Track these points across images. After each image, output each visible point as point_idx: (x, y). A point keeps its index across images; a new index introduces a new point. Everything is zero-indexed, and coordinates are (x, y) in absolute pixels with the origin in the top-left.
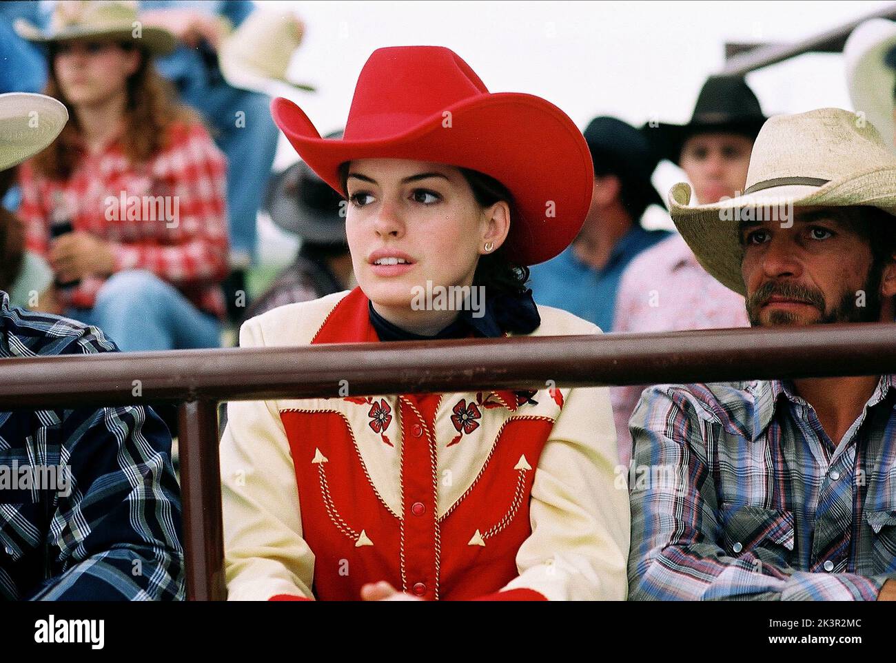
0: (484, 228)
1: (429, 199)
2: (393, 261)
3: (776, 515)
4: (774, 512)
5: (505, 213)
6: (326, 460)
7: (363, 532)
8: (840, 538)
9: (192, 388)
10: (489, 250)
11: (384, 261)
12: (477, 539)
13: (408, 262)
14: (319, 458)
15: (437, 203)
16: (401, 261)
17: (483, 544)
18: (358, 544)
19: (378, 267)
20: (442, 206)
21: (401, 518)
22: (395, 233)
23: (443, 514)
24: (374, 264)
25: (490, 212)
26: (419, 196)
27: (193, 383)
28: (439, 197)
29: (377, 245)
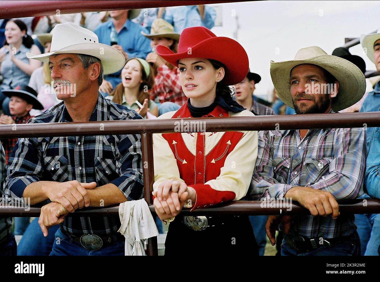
0: (217, 75)
1: (200, 68)
2: (191, 86)
3: (286, 159)
4: (285, 158)
5: (223, 71)
6: (176, 143)
7: (184, 160)
8: (299, 165)
9: (144, 129)
10: (219, 81)
11: (189, 86)
12: (213, 161)
13: (195, 86)
14: (174, 142)
15: (202, 69)
16: (194, 86)
17: (214, 163)
18: (183, 163)
19: (187, 88)
20: (203, 70)
21: (196, 156)
22: (191, 79)
23: (206, 154)
24: (186, 87)
25: (218, 71)
26: (197, 67)
27: (144, 128)
28: (203, 68)
29: (186, 82)
